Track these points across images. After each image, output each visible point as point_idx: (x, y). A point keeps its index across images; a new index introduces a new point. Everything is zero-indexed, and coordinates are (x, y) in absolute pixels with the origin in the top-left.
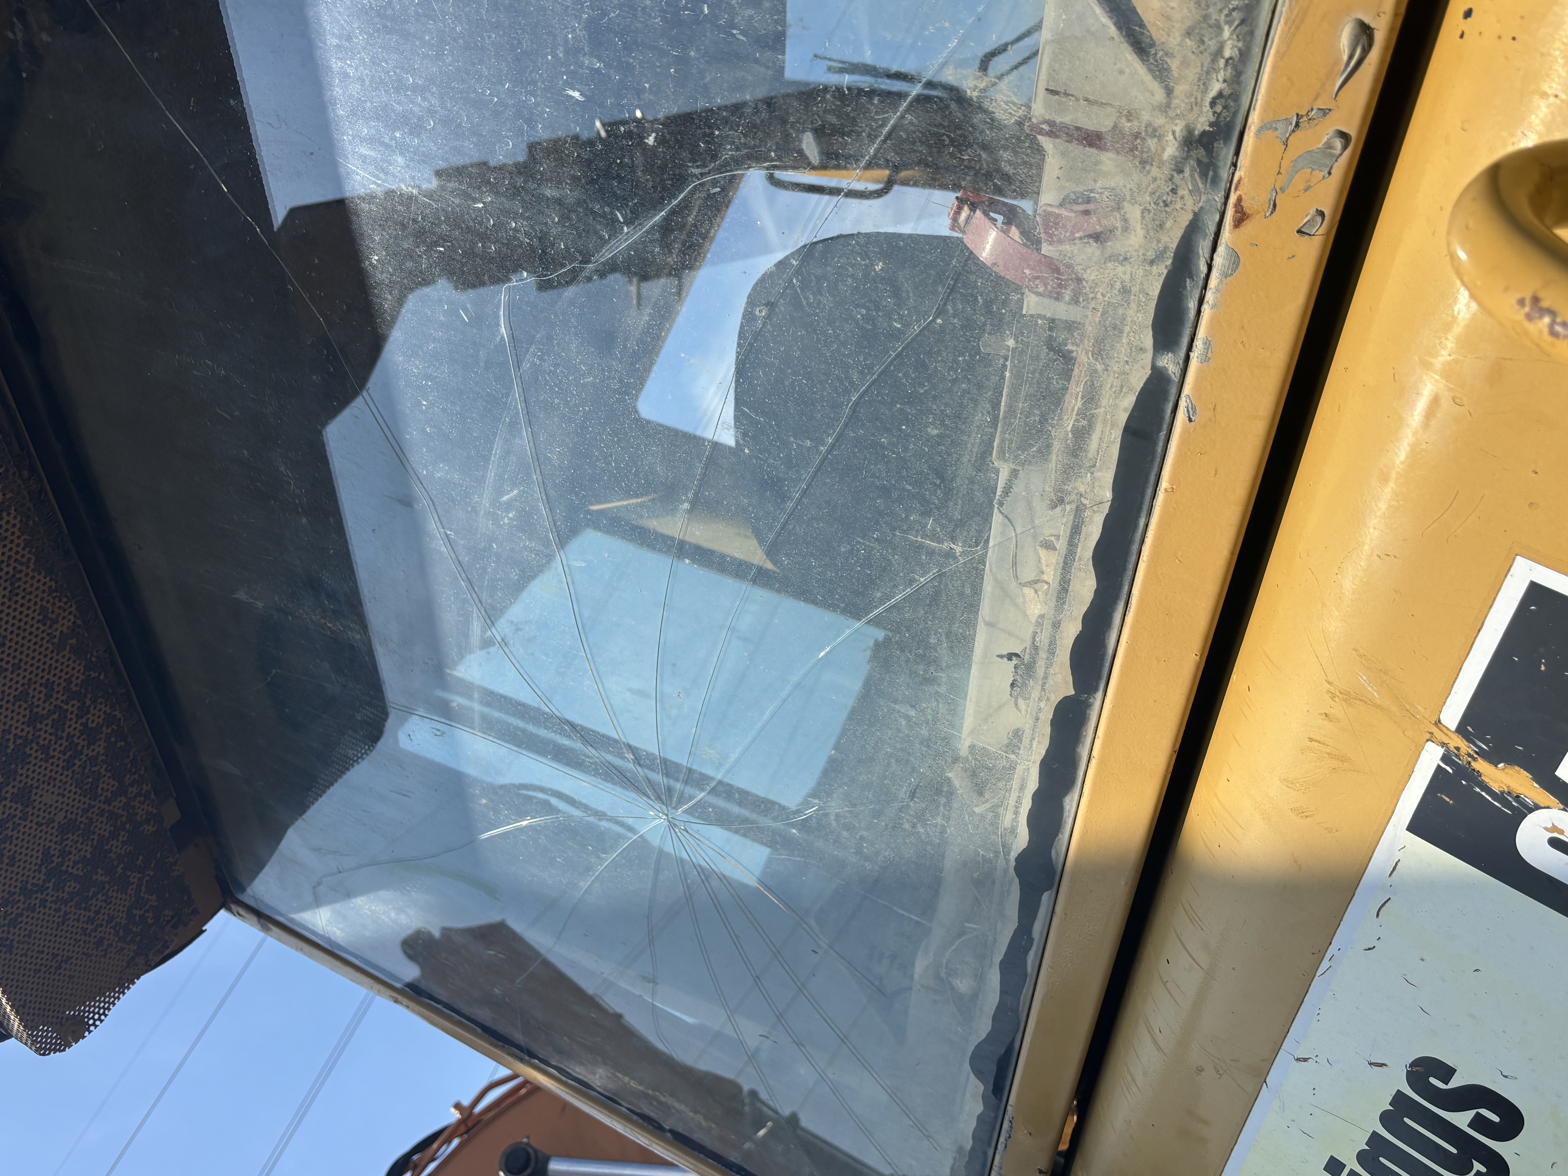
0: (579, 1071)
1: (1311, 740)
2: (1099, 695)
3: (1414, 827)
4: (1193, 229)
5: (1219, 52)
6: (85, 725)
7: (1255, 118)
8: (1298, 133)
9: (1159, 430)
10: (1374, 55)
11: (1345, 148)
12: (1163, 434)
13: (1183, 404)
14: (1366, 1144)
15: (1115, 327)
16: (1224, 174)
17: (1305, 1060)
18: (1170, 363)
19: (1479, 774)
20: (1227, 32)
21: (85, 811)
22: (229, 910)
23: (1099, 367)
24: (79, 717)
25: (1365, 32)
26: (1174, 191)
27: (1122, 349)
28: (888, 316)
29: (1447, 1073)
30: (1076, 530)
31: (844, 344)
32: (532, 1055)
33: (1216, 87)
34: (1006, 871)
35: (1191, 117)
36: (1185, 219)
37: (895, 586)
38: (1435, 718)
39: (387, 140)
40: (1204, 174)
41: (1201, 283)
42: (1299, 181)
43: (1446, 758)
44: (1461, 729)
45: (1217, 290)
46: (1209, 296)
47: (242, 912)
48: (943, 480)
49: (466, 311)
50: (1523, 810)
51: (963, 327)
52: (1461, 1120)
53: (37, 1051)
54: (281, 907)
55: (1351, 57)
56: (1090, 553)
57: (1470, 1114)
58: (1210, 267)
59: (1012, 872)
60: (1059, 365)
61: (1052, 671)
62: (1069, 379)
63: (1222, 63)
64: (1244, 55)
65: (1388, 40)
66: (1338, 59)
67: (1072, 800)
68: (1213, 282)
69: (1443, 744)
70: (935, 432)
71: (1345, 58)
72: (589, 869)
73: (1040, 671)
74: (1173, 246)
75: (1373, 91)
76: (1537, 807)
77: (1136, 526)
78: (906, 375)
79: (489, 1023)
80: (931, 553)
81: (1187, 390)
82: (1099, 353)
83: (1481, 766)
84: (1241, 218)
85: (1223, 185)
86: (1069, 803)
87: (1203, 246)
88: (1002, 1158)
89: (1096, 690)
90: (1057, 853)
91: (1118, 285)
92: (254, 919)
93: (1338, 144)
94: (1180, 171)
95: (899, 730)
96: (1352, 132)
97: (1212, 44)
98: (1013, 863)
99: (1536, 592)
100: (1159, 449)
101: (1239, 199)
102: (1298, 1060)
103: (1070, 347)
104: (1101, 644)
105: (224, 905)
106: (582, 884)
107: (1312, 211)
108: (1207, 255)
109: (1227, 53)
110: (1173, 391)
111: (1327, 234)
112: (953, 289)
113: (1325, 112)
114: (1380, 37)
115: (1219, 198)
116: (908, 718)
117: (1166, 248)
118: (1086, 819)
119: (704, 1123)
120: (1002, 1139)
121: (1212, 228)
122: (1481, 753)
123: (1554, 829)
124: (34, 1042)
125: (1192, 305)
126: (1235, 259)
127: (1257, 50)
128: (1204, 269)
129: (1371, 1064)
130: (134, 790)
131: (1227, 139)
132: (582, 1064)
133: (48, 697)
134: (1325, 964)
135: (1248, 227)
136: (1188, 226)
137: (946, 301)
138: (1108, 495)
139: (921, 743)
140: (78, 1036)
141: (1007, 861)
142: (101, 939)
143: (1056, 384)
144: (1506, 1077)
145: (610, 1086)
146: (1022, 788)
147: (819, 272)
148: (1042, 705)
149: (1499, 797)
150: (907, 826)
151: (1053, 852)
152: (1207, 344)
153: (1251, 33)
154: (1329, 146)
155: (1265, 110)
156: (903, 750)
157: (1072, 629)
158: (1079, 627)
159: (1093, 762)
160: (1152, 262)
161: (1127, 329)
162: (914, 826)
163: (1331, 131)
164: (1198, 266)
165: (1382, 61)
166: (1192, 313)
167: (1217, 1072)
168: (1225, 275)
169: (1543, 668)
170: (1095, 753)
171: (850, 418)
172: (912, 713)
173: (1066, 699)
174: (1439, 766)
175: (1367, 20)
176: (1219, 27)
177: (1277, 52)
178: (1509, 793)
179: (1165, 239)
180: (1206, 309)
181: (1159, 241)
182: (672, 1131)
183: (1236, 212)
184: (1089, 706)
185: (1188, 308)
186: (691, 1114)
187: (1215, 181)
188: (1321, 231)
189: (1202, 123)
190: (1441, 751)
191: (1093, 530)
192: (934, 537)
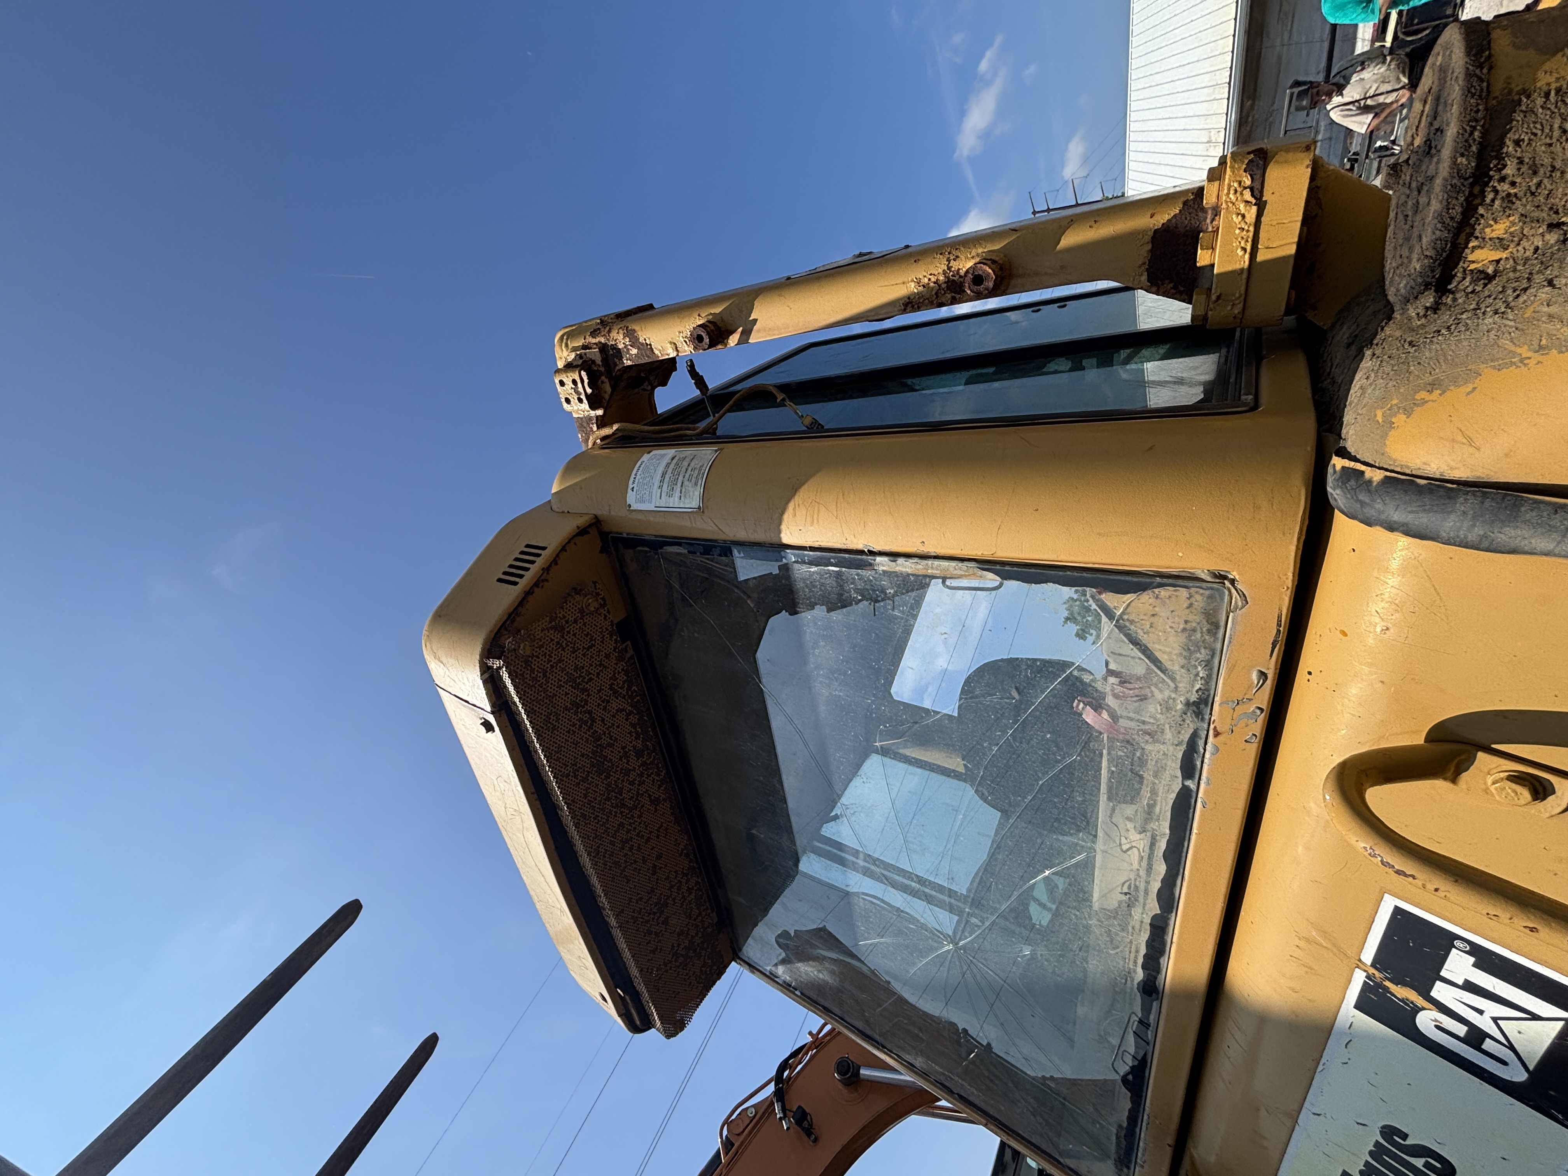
0: (908, 1057)
1: (1291, 956)
2: (1174, 914)
3: (1358, 1006)
4: (1195, 735)
5: (1197, 675)
6: (688, 887)
7: (1217, 699)
8: (1238, 706)
9: (1190, 809)
10: (1269, 682)
11: (1262, 713)
12: (1191, 810)
13: (1199, 800)
14: (1364, 1166)
15: (1162, 767)
16: (1207, 717)
17: (1319, 1115)
18: (1189, 783)
19: (1388, 988)
20: (1200, 668)
21: (687, 925)
22: (736, 962)
23: (1157, 781)
24: (686, 883)
25: (1263, 675)
26: (1184, 720)
27: (1166, 775)
28: (1054, 754)
29: (1405, 1136)
30: (1153, 845)
31: (1034, 762)
32: (883, 1047)
33: (1197, 687)
34: (1132, 989)
35: (1188, 695)
36: (1191, 731)
37: (1065, 859)
38: (1357, 958)
39: (831, 676)
40: (1197, 717)
41: (1201, 755)
42: (1242, 724)
43: (1368, 977)
44: (1373, 965)
45: (1210, 759)
46: (1206, 760)
47: (741, 963)
48: (1085, 817)
49: (862, 736)
50: (1417, 1010)
51: (1090, 761)
52: (1419, 1162)
53: (666, 1037)
54: (760, 963)
55: (1258, 683)
56: (1161, 854)
57: (1423, 1160)
58: (1205, 750)
59: (1136, 990)
60: (1137, 778)
61: (1147, 901)
62: (1142, 785)
63: (1199, 678)
64: (1209, 676)
65: (1274, 677)
66: (1253, 683)
67: (1164, 960)
68: (1207, 755)
69: (1365, 971)
70: (1080, 799)
71: (1256, 683)
72: (914, 964)
73: (1141, 899)
74: (1187, 740)
75: (1270, 694)
76: (1424, 1009)
77: (1183, 846)
78: (1064, 776)
79: (861, 1028)
80: (1083, 847)
81: (1200, 795)
82: (1156, 776)
83: (1387, 984)
84: (1217, 734)
85: (1207, 721)
86: (1163, 961)
87: (1201, 743)
88: (1145, 1134)
89: (1172, 912)
90: (1159, 984)
91: (1162, 752)
92: (748, 967)
93: (1258, 712)
94: (1185, 714)
95: (1071, 920)
96: (1264, 707)
97: (1194, 672)
98: (1136, 986)
99: (1397, 910)
100: (1191, 816)
101: (1215, 728)
102: (1314, 1114)
103: (1141, 773)
104: (1172, 894)
105: (734, 960)
106: (910, 970)
107: (1251, 734)
108: (1203, 746)
109: (1201, 675)
110: (1194, 795)
111: (1259, 742)
112: (1084, 747)
113: (1250, 700)
114: (1270, 676)
115: (1206, 726)
116: (1076, 916)
117: (1182, 741)
118: (1174, 969)
119: (975, 1092)
120: (1144, 1124)
121: (1204, 736)
122: (1387, 978)
123: (1436, 1020)
124: (665, 1033)
125: (1198, 763)
126: (1217, 749)
127: (1215, 676)
128: (1202, 751)
129: (1358, 1123)
130: (704, 913)
131: (1206, 705)
132: (909, 1054)
133: (676, 876)
134: (1320, 1068)
135: (1220, 738)
136: (1192, 734)
137: (1081, 751)
138: (1168, 831)
139: (1083, 927)
140: (682, 1029)
141: (1133, 985)
142: (691, 983)
143: (1137, 786)
144: (1439, 1143)
145: (925, 1067)
146: (1137, 952)
147: (1021, 735)
148: (1144, 916)
149: (1402, 1000)
150: (1078, 963)
151: (1157, 983)
152: (1208, 779)
153: (1211, 669)
154: (1254, 712)
155: (1222, 697)
156: (1074, 929)
157: (1156, 885)
158: (1160, 885)
159: (1174, 946)
160: (1177, 745)
161: (1168, 768)
162: (1082, 963)
163: (1255, 706)
164: (1199, 749)
165: (1272, 685)
166: (1199, 766)
167: (1268, 1112)
168: (1213, 754)
169: (1411, 944)
170: (1174, 940)
171: (1039, 790)
172: (1078, 913)
173: (1156, 915)
174: (1365, 981)
175: (1263, 670)
176: (1196, 668)
177: (1224, 678)
178: (1407, 1000)
179: (1181, 737)
180: (1205, 766)
181: (1179, 738)
182: (958, 1094)
183: (1214, 731)
184: (1169, 919)
185: (1196, 764)
186: (969, 1087)
187: (1203, 720)
188: (1256, 741)
189: (1194, 698)
190: (1365, 974)
191: (1162, 845)
192: (1083, 840)
